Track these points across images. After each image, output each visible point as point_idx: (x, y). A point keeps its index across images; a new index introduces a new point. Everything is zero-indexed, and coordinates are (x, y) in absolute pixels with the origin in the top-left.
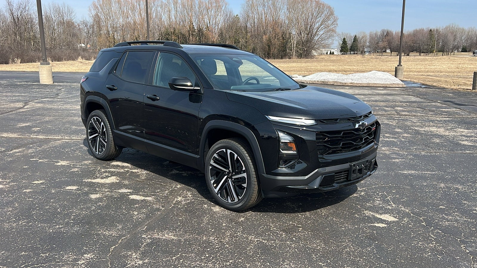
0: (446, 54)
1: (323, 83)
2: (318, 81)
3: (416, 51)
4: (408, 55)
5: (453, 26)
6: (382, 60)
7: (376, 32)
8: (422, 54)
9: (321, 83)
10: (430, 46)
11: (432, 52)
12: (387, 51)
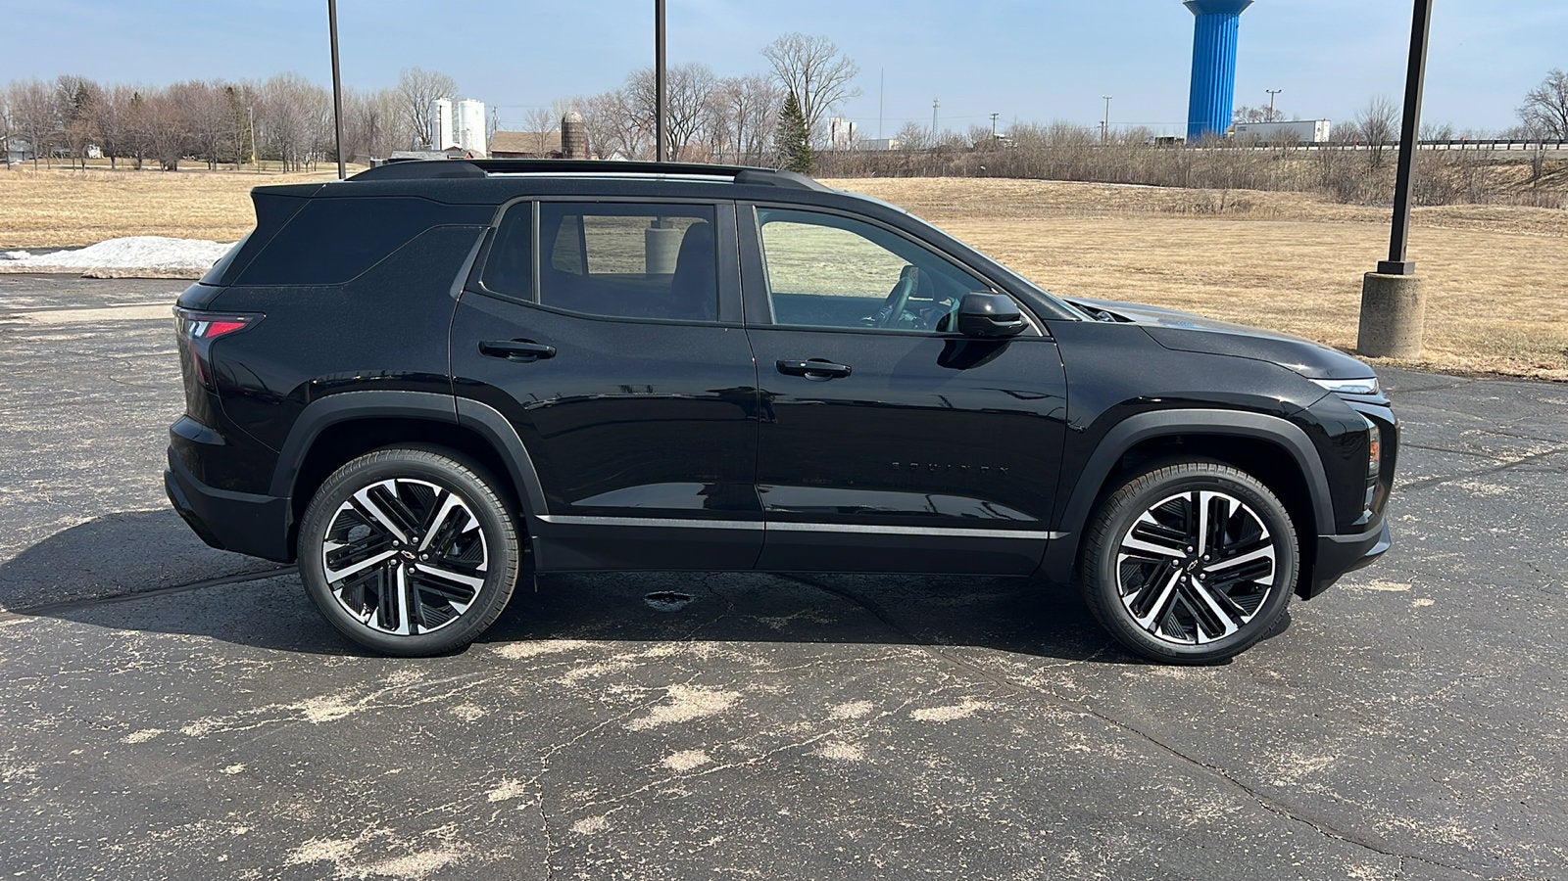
0: (290, 166)
1: (178, 276)
2: (156, 271)
3: (196, 154)
4: (173, 168)
5: (293, 81)
6: (123, 186)
7: (35, 85)
8: (219, 166)
9: (172, 276)
10: (239, 140)
11: (246, 159)
12: (92, 153)
